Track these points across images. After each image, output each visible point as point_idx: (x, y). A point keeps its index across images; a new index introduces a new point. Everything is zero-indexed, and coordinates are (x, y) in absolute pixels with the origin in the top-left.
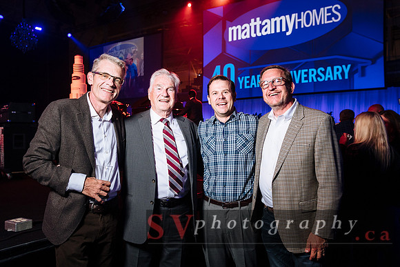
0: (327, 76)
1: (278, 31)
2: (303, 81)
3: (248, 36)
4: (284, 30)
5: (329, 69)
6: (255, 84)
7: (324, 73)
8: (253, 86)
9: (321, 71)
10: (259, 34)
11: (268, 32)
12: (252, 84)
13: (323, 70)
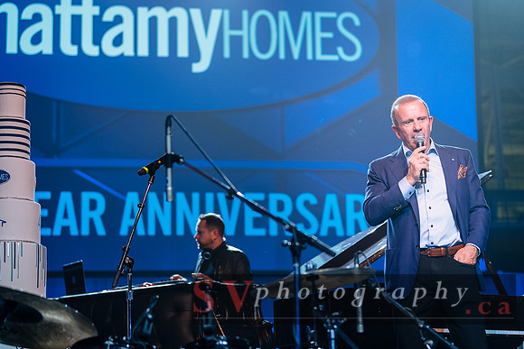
0: (327, 223)
1: (163, 51)
2: (250, 231)
3: (46, 47)
4: (183, 51)
5: (331, 200)
6: (71, 222)
7: (317, 210)
8: (65, 229)
9: (307, 204)
10: (91, 50)
11: (127, 49)
12: (60, 222)
13: (313, 200)
